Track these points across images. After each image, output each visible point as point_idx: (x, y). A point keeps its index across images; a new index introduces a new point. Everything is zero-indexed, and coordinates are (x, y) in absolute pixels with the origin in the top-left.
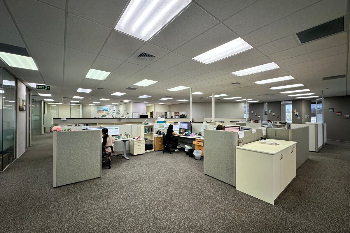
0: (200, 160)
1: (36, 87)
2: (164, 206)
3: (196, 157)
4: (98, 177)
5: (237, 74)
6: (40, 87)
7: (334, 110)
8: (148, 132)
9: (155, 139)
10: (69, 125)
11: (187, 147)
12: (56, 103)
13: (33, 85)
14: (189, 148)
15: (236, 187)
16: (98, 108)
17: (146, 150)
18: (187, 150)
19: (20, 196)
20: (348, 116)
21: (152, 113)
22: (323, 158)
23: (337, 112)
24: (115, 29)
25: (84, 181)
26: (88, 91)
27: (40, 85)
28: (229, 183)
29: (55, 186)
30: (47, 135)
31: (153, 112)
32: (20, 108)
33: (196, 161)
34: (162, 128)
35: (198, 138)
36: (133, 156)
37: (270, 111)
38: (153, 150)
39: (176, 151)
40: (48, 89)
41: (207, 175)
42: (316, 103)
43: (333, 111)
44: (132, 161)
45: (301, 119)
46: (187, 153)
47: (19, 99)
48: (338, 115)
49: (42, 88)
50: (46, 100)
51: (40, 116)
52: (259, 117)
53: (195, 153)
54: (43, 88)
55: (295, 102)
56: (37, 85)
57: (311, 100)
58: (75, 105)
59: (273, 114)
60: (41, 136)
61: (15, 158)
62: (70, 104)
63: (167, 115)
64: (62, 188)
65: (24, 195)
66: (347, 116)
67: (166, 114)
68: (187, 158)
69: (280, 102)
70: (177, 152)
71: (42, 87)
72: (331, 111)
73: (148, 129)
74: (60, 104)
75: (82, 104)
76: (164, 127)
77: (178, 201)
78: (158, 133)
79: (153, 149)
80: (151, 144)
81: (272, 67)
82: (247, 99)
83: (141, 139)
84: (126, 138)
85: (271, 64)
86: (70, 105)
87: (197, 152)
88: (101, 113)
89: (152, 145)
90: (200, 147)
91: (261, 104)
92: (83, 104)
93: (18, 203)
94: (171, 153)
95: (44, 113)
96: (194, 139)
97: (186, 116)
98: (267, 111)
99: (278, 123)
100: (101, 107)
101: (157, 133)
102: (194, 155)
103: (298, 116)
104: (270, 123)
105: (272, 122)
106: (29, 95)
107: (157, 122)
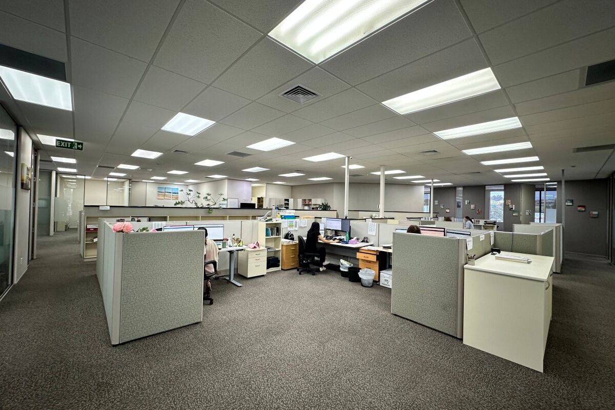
0: (372, 286)
1: (54, 144)
2: (348, 380)
3: (364, 282)
4: (196, 321)
5: (442, 135)
6: (63, 144)
7: (574, 202)
8: (272, 235)
9: (284, 248)
10: (119, 218)
11: (345, 265)
12: (78, 177)
13: (49, 140)
14: (348, 266)
15: (462, 340)
16: (159, 188)
17: (268, 268)
18: (345, 269)
19: (46, 365)
20: (597, 213)
21: (260, 200)
22: (573, 283)
23: (579, 206)
24: (269, 34)
25: (171, 330)
26: (154, 155)
27: (63, 141)
28: (447, 332)
29: (115, 341)
30: (62, 237)
31: (262, 198)
32: (22, 184)
33: (364, 289)
34: (294, 228)
35: (365, 246)
36: (246, 278)
37: (466, 201)
38: (279, 268)
39: (321, 269)
40: (78, 148)
41: (399, 316)
42: (545, 190)
43: (571, 204)
44: (246, 289)
45: (518, 217)
46: (344, 274)
47: (23, 165)
48: (580, 211)
49: (66, 146)
50: (60, 169)
51: (49, 201)
52: (448, 211)
53: (361, 275)
54: (69, 146)
55: (510, 187)
56: (57, 140)
57: (535, 185)
58: (114, 181)
59: (472, 206)
60: (51, 239)
61: (10, 283)
62: (106, 179)
63: (288, 204)
64: (130, 346)
65: (54, 363)
66: (594, 213)
67: (287, 202)
68: (347, 284)
69: (484, 186)
70: (324, 272)
71: (68, 144)
72: (568, 204)
73: (272, 229)
74: (87, 179)
75: (130, 180)
76: (298, 226)
77: (370, 369)
78: (288, 236)
79: (279, 266)
80: (276, 256)
81: (510, 126)
82: (432, 179)
83: (262, 248)
84: (236, 246)
85: (513, 120)
86: (108, 181)
87: (365, 274)
88: (166, 198)
89: (277, 258)
90: (369, 264)
91: (453, 189)
92: (132, 179)
93: (46, 380)
94: (314, 275)
95: (56, 196)
96: (358, 249)
97: (329, 207)
98: (461, 201)
99: (482, 222)
100: (164, 186)
101: (286, 237)
102: (360, 278)
103: (514, 211)
104: (469, 221)
105: (473, 220)
106: (36, 158)
107: (281, 216)
